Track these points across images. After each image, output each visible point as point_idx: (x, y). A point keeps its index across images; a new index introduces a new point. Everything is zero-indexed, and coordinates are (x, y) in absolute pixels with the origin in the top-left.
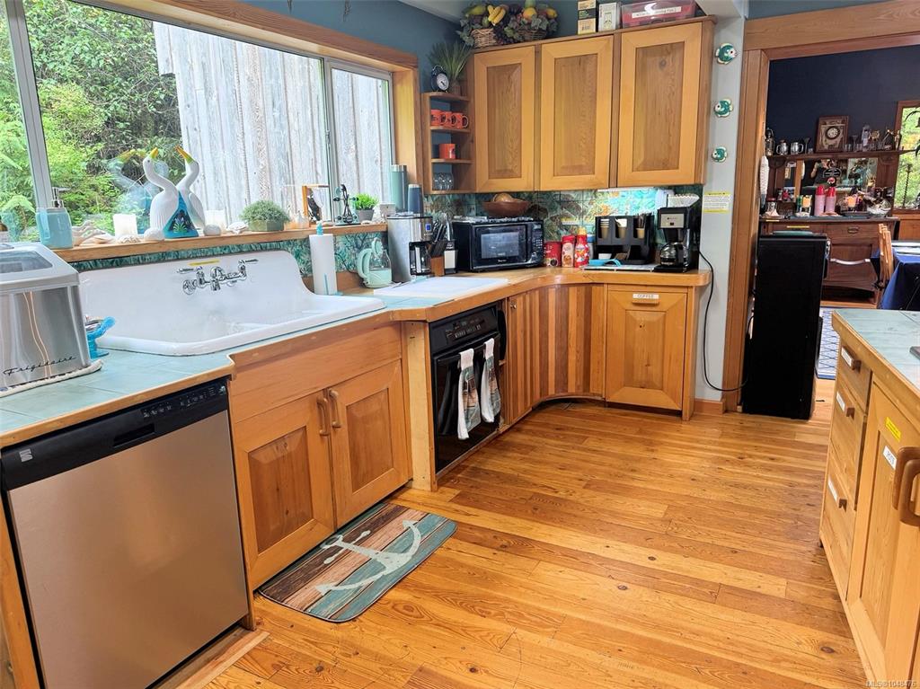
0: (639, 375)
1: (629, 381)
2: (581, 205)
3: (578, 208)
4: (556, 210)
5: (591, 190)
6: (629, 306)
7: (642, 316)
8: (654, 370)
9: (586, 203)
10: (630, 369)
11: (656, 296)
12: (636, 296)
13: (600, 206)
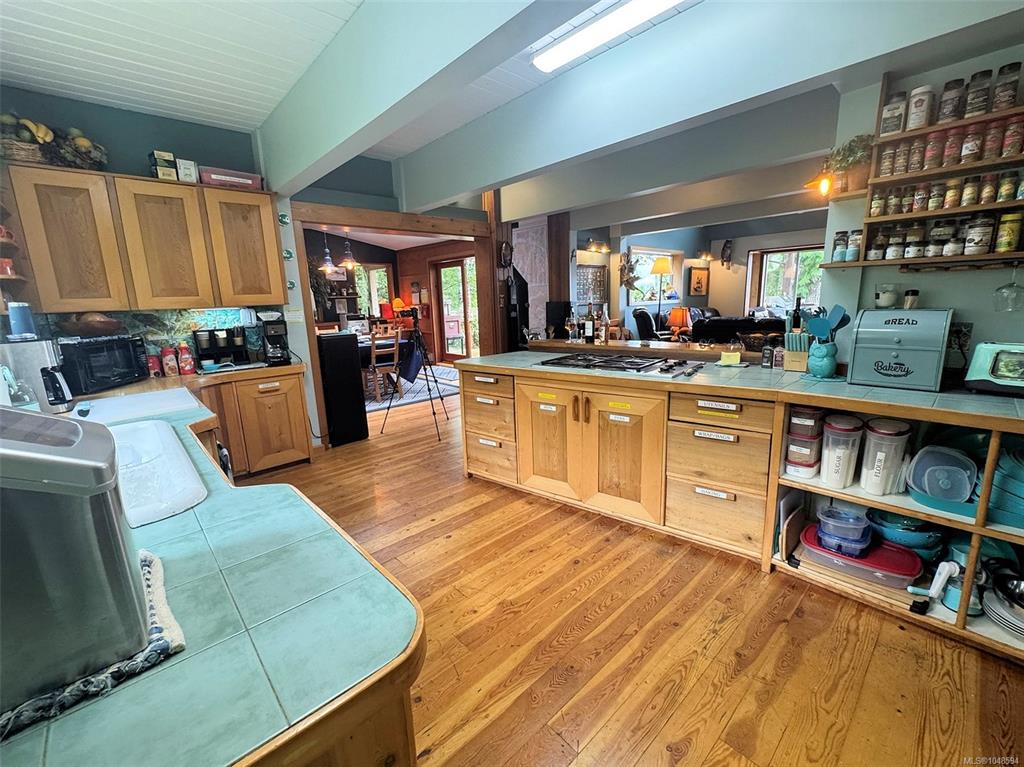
0: (275, 443)
1: (268, 450)
2: (167, 323)
3: (165, 325)
4: (138, 327)
5: (175, 310)
6: (257, 395)
7: (269, 400)
8: (286, 436)
9: (173, 321)
10: (266, 441)
11: (277, 384)
12: (261, 386)
13: (189, 322)
